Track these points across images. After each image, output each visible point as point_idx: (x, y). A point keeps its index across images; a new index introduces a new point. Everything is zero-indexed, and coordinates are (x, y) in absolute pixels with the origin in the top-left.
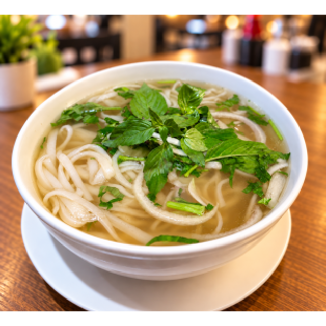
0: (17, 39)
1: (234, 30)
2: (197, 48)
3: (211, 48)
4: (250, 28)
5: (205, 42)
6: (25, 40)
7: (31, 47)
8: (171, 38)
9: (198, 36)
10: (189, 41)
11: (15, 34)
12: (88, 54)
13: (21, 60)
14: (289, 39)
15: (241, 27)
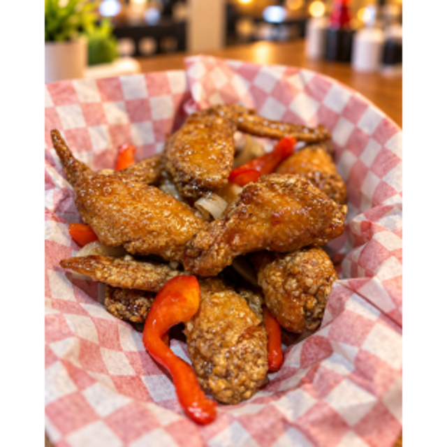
0: (65, 19)
1: (319, 18)
2: (275, 40)
3: (291, 40)
4: (337, 15)
5: (284, 33)
6: (74, 20)
7: (81, 29)
8: (245, 28)
9: (276, 25)
10: (266, 32)
11: (62, 13)
12: (148, 46)
13: (68, 40)
14: (383, 29)
15: (327, 14)
